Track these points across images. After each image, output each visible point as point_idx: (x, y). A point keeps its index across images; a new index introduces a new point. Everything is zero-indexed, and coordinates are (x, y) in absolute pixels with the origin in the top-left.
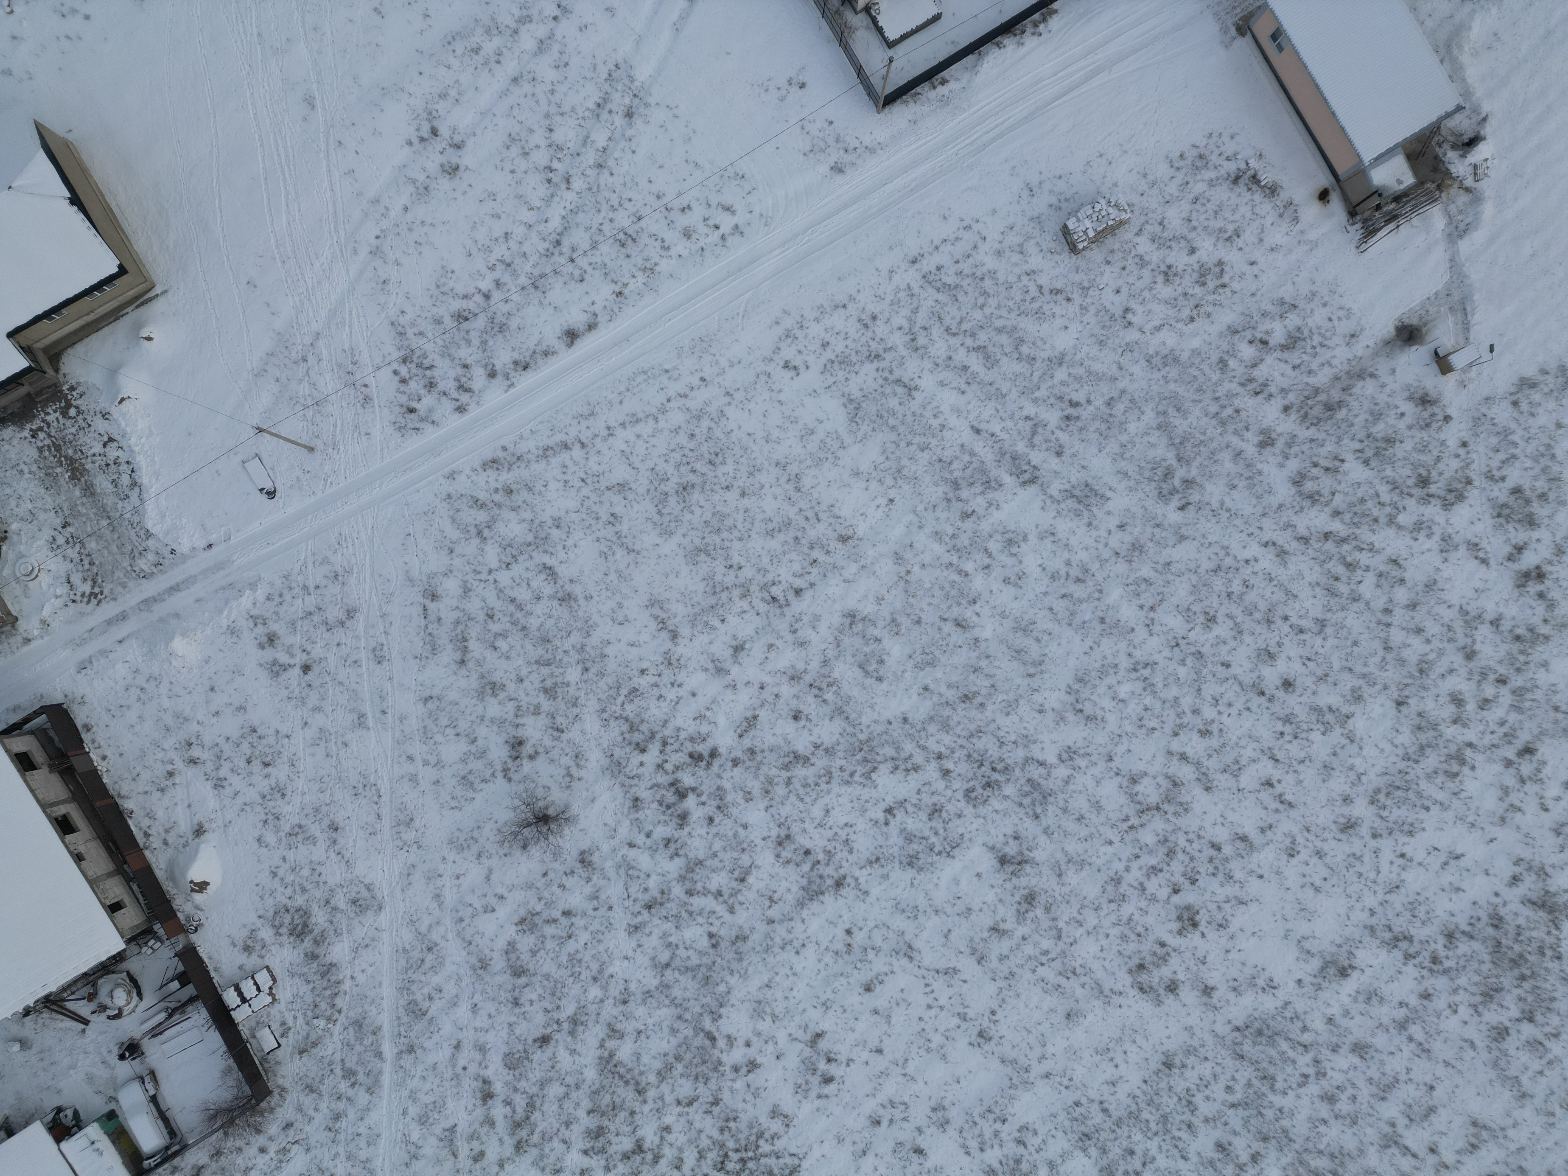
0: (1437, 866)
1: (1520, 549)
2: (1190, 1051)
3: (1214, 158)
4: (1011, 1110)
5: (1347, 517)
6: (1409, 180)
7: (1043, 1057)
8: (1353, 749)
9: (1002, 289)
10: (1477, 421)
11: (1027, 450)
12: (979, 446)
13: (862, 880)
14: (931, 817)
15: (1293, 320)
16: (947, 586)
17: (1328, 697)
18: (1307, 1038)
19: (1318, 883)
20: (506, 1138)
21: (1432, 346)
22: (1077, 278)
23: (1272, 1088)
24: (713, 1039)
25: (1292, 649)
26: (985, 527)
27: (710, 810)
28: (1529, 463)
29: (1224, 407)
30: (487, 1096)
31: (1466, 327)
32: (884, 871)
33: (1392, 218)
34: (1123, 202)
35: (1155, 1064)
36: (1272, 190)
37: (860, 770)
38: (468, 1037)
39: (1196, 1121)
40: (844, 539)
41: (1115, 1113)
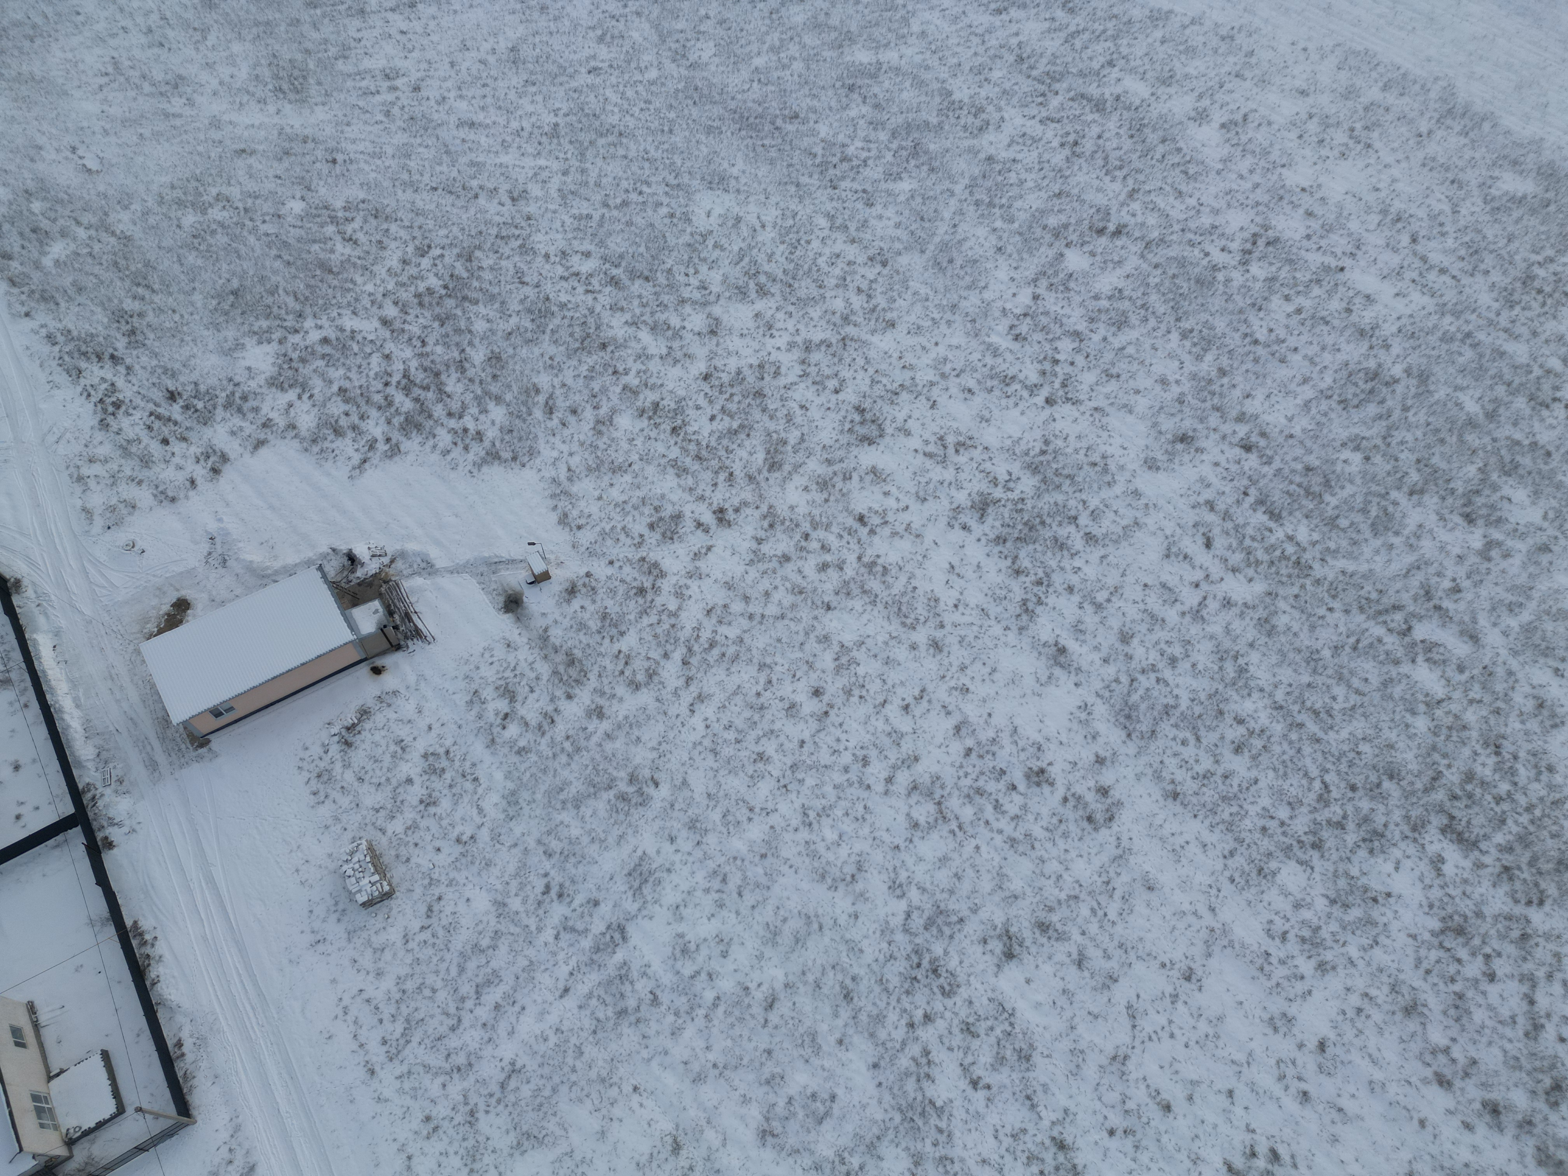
0: (962, 582)
1: (699, 525)
3: (322, 765)
4: (1255, 947)
5: (668, 647)
6: (376, 604)
8: (870, 642)
9: (418, 969)
10: (591, 553)
11: (590, 937)
12: (581, 989)
13: (1053, 1117)
14: (975, 1035)
15: (488, 693)
16: (730, 1020)
19: (988, 670)
21: (525, 587)
22: (419, 890)
26: (667, 979)
28: (629, 518)
29: (563, 750)
31: (512, 561)
32: (1039, 1089)
33: (407, 616)
34: (349, 847)
35: (1177, 807)
36: (364, 713)
37: (934, 1120)
40: (677, 1148)
41: (1231, 845)
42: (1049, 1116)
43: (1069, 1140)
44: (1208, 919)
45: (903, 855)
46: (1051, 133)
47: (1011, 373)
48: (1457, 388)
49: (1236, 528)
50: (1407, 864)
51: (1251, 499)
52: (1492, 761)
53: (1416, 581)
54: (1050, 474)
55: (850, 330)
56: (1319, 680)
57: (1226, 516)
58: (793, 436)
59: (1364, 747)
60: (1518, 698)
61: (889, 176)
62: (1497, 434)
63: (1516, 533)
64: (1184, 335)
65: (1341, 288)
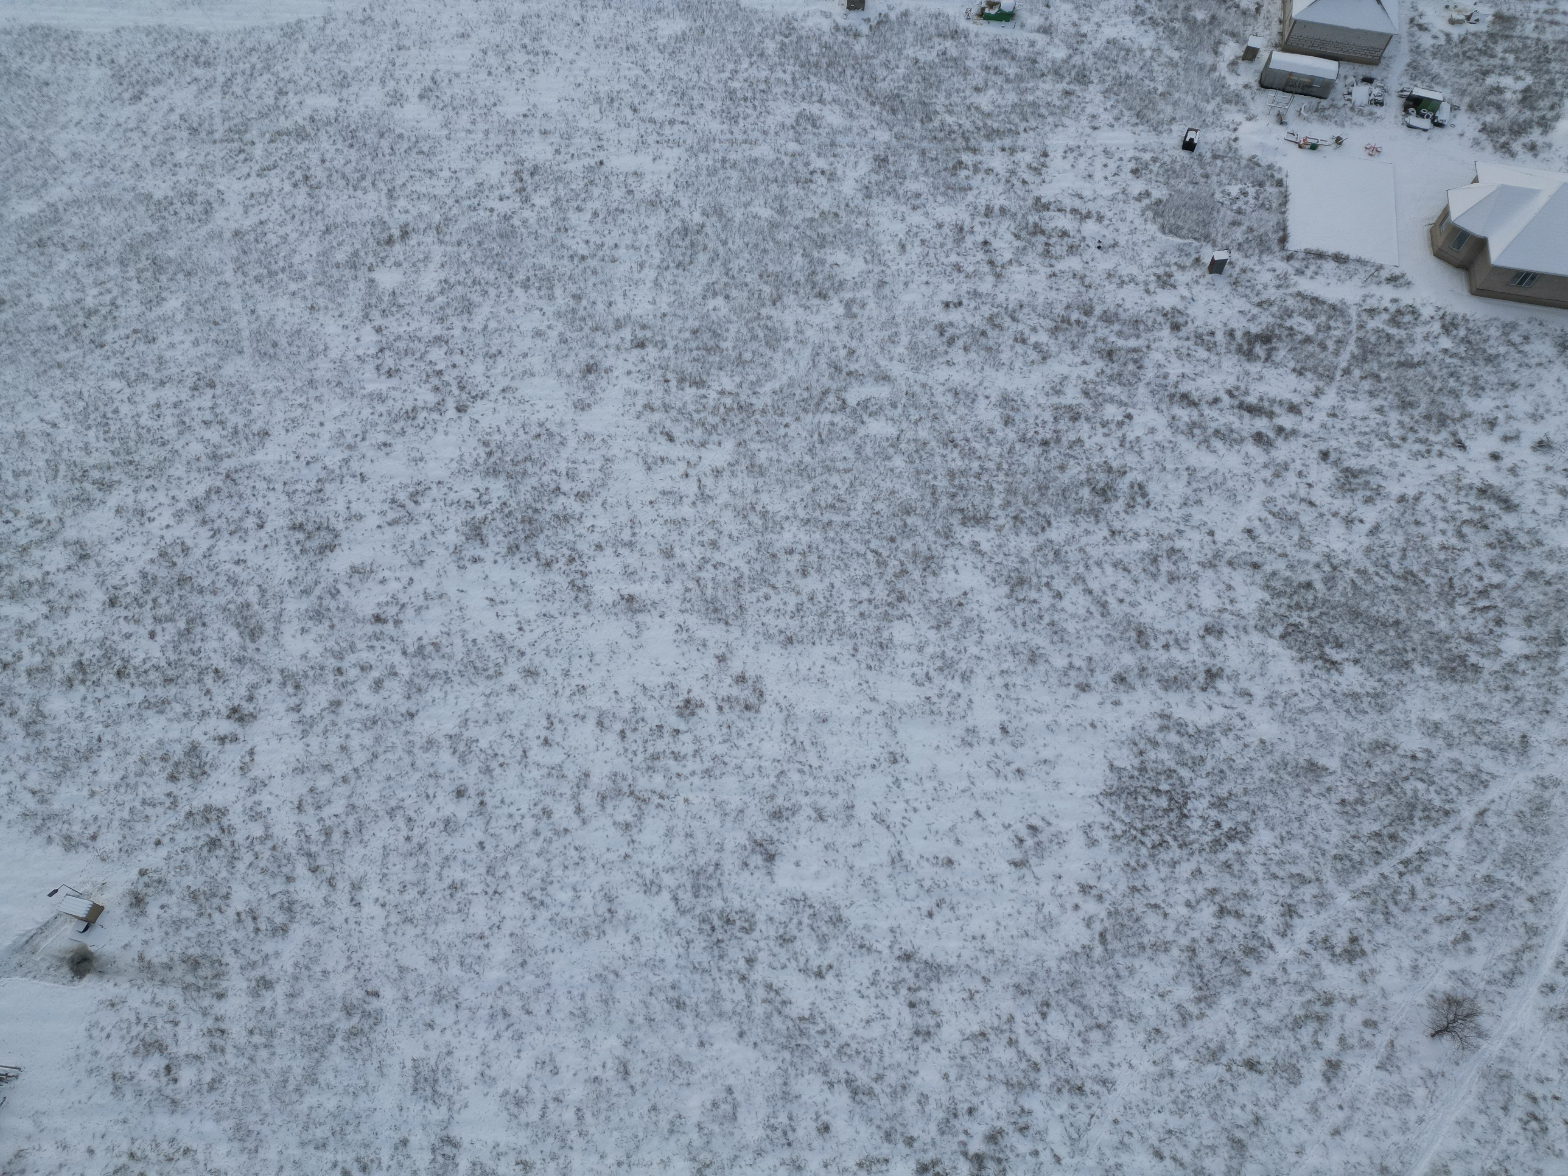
0: (509, 606)
1: (222, 740)
2: (768, 636)
4: (917, 701)
5: (285, 870)
7: (865, 712)
10: (127, 851)
13: (887, 943)
14: (792, 940)
15: (129, 1065)
16: (603, 1116)
17: (446, 759)
18: (692, 585)
19: (587, 659)
20: (1336, 1018)
21: (81, 938)
23: (741, 577)
24: (1102, 935)
25: (430, 813)
27: (964, 1122)
28: (142, 788)
29: (256, 1047)
30: (1333, 1067)
31: (45, 926)
32: (864, 933)
35: (797, 648)
37: (813, 1030)
38: (1321, 1132)
39: (805, 598)
41: (850, 643)
42: (883, 946)
43: (908, 948)
44: (877, 709)
45: (637, 857)
46: (275, 180)
47: (409, 406)
48: (746, 205)
49: (680, 411)
50: (960, 564)
51: (673, 383)
52: (956, 454)
53: (823, 366)
54: (509, 468)
55: (227, 465)
56: (817, 481)
57: (667, 408)
58: (251, 594)
59: (879, 506)
60: (940, 399)
61: (149, 304)
62: (795, 223)
63: (858, 285)
64: (526, 285)
65: (613, 179)
